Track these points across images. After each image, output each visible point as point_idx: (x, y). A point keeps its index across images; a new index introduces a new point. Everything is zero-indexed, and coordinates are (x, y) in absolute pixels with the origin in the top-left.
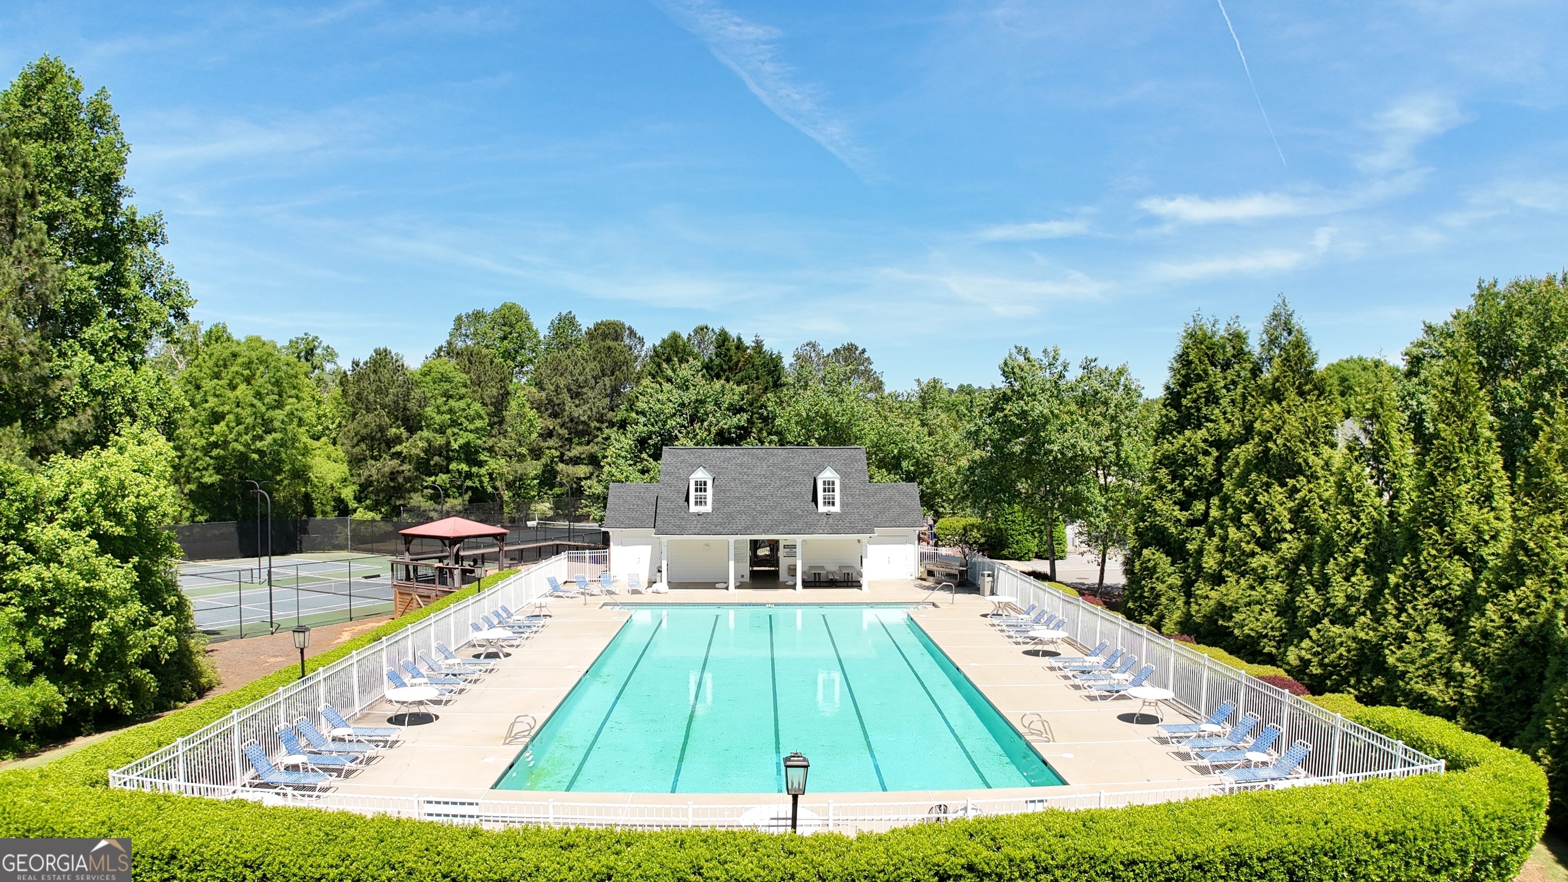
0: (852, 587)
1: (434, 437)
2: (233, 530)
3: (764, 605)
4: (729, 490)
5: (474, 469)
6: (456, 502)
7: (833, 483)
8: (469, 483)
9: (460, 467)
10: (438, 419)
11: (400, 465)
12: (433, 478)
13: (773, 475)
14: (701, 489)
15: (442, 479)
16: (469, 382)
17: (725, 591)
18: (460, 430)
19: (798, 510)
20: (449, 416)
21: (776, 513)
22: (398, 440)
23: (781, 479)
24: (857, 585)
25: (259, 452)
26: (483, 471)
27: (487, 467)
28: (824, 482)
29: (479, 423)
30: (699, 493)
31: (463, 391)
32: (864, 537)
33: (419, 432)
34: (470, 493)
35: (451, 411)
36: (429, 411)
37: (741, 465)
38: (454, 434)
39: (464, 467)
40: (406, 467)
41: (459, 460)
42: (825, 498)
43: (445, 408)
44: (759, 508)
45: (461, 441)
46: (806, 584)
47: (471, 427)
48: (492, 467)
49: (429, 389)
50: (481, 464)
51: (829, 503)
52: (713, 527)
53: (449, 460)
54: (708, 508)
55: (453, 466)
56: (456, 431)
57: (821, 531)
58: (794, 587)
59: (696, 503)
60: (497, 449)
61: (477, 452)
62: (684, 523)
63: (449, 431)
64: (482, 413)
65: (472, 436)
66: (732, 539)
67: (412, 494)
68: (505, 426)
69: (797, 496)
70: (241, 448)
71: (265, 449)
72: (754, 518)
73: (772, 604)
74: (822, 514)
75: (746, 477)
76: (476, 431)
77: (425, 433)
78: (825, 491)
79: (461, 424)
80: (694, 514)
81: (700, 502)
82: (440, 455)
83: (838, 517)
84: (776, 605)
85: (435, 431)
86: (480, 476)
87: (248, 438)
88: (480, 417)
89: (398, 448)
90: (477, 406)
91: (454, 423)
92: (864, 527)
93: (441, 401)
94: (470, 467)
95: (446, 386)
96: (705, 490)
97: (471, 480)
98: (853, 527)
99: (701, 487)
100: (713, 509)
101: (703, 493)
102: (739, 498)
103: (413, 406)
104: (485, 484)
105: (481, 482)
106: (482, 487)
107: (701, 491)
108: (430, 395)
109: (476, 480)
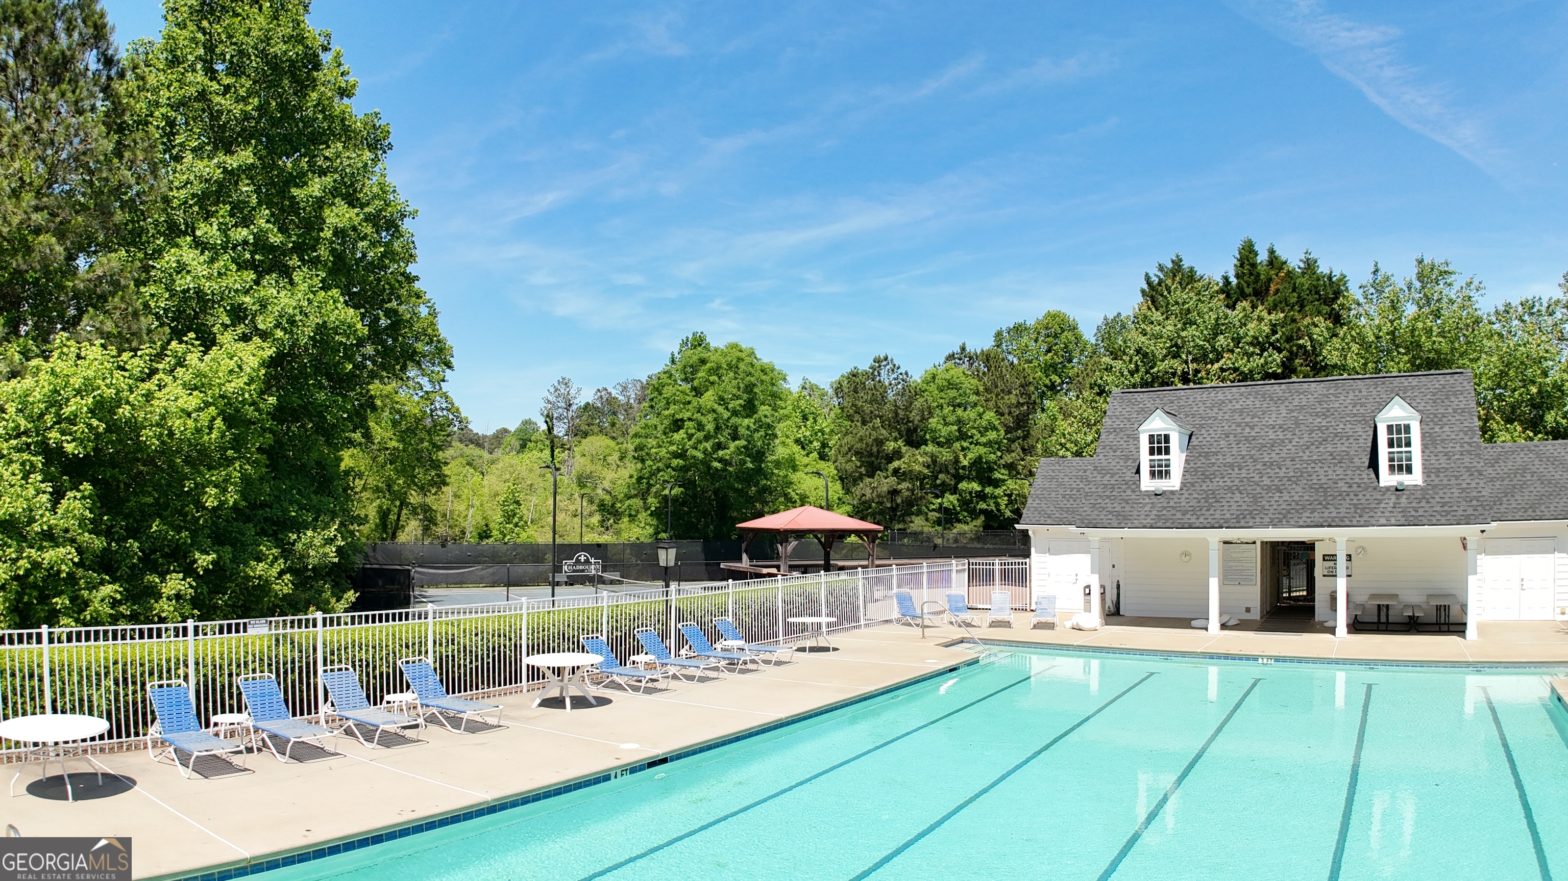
0: (1448, 632)
1: (941, 453)
2: (699, 549)
3: (1255, 658)
4: (1216, 454)
5: (988, 490)
6: (965, 528)
7: (1407, 428)
8: (983, 506)
9: (970, 486)
10: (944, 431)
11: (899, 484)
12: (939, 500)
13: (1297, 424)
14: (1159, 449)
15: (950, 500)
16: (981, 389)
17: (1204, 632)
18: (971, 443)
19: (1341, 484)
20: (956, 427)
21: (1298, 489)
22: (897, 455)
23: (1312, 431)
24: (1458, 628)
25: (720, 460)
26: (999, 491)
27: (1004, 488)
28: (1390, 428)
29: (992, 435)
30: (1156, 457)
31: (974, 398)
32: (1470, 531)
33: (923, 447)
34: (982, 518)
35: (959, 421)
36: (933, 422)
37: (1241, 412)
38: (963, 449)
39: (976, 486)
40: (904, 485)
41: (969, 479)
42: (1391, 460)
43: (952, 418)
44: (1267, 482)
45: (970, 456)
46: (1357, 626)
47: (983, 440)
48: (1011, 487)
49: (933, 396)
50: (996, 483)
51: (1400, 468)
52: (1179, 515)
53: (959, 478)
54: (1174, 482)
55: (963, 485)
56: (965, 444)
57: (1383, 521)
58: (1332, 631)
59: (1153, 474)
60: (1020, 467)
61: (991, 470)
62: (1128, 508)
63: (957, 445)
64: (996, 423)
65: (982, 450)
66: (1215, 536)
67: (913, 517)
68: (1031, 441)
69: (1339, 459)
70: (700, 455)
71: (728, 457)
72: (1255, 499)
73: (1270, 657)
74: (1388, 489)
75: (1248, 430)
76: (989, 444)
77: (930, 448)
78: (1391, 444)
79: (972, 437)
80: (1148, 494)
81: (1159, 472)
82: (948, 472)
83: (1418, 495)
84: (1277, 659)
85: (940, 444)
86: (996, 497)
87: (708, 445)
88: (994, 428)
89: (896, 464)
90: (990, 415)
91: (963, 436)
92: (1470, 511)
93: (947, 410)
94: (984, 486)
95: (953, 393)
96: (1167, 451)
97: (985, 502)
98: (1448, 513)
99: (1160, 445)
100: (1183, 485)
101: (1163, 457)
102: (1232, 466)
103: (915, 416)
104: (1003, 507)
105: (997, 505)
106: (999, 510)
107: (1160, 453)
108: (935, 404)
109: (991, 502)
